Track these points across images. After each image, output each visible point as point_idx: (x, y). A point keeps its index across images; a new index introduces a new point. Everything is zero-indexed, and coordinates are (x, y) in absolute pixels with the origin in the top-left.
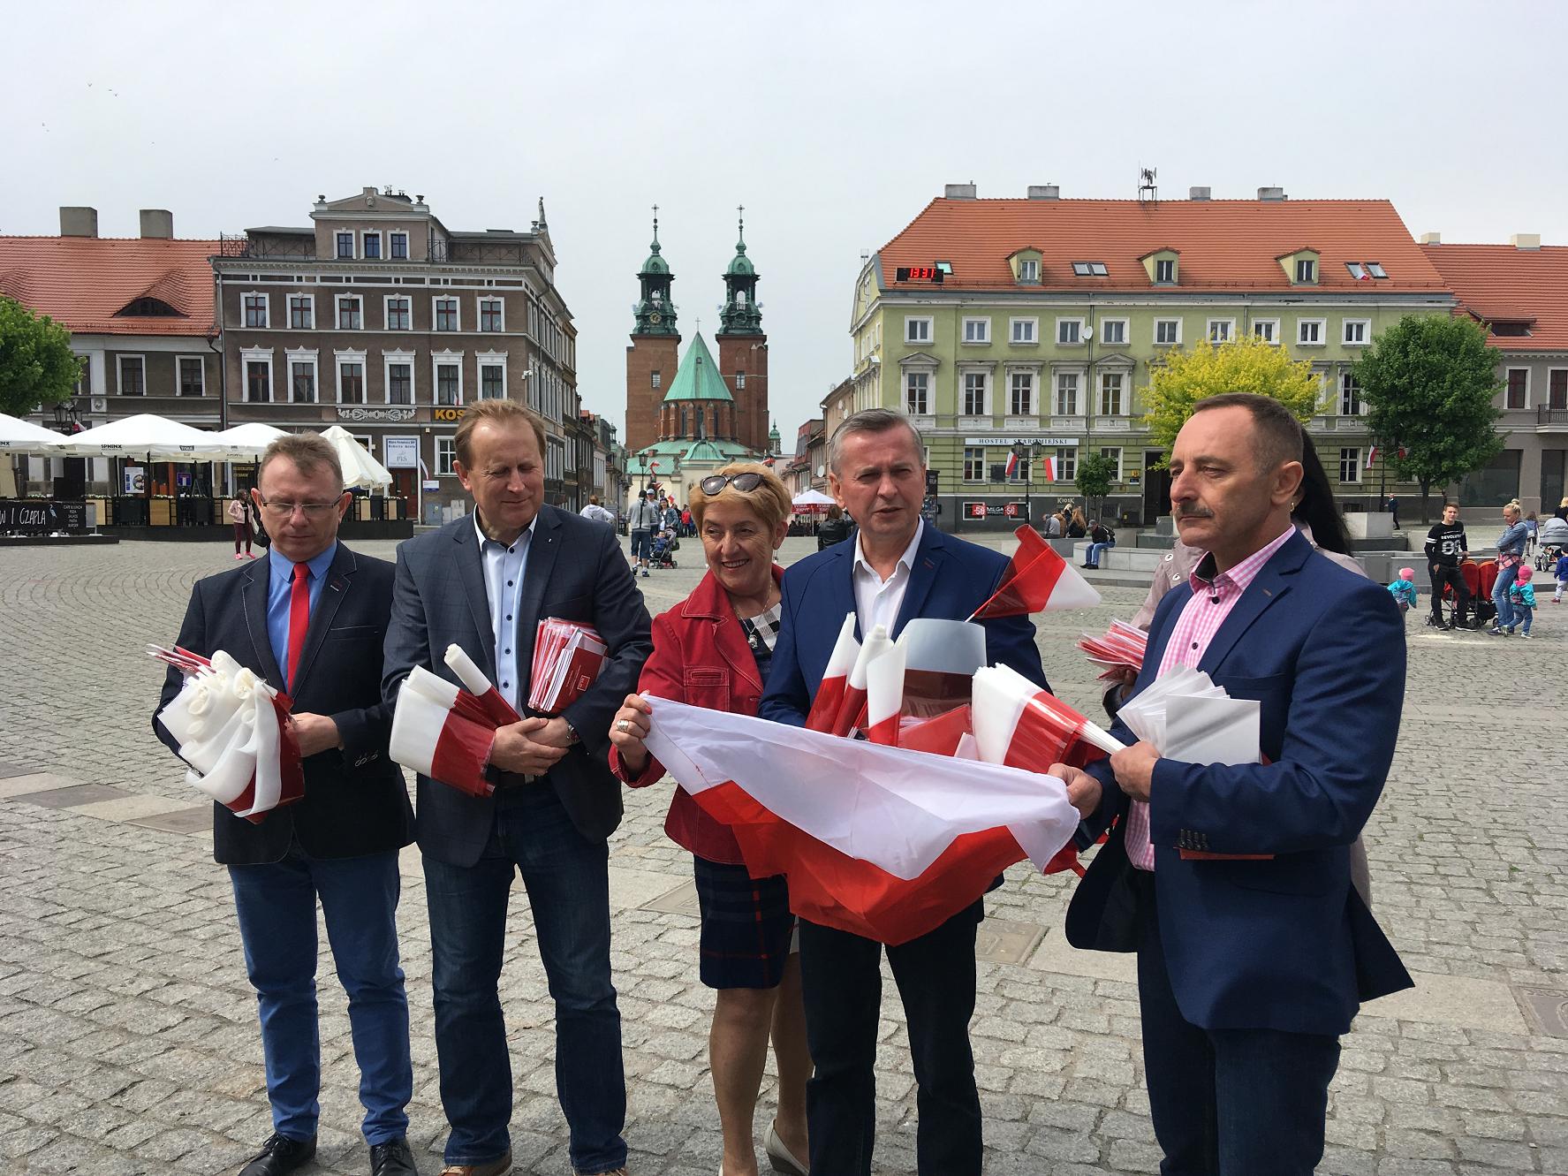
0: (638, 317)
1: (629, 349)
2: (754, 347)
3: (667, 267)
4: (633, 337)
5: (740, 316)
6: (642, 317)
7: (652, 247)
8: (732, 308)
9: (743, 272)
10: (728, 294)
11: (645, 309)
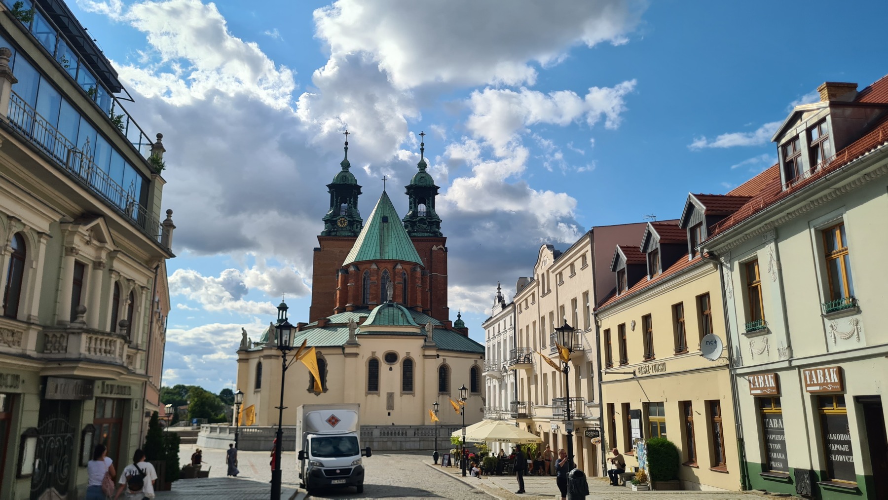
0: (326, 221)
1: (316, 249)
2: (434, 248)
3: (356, 181)
4: (320, 238)
5: (422, 221)
6: (330, 221)
7: (342, 164)
8: (415, 214)
9: (424, 184)
10: (410, 203)
11: (335, 214)
